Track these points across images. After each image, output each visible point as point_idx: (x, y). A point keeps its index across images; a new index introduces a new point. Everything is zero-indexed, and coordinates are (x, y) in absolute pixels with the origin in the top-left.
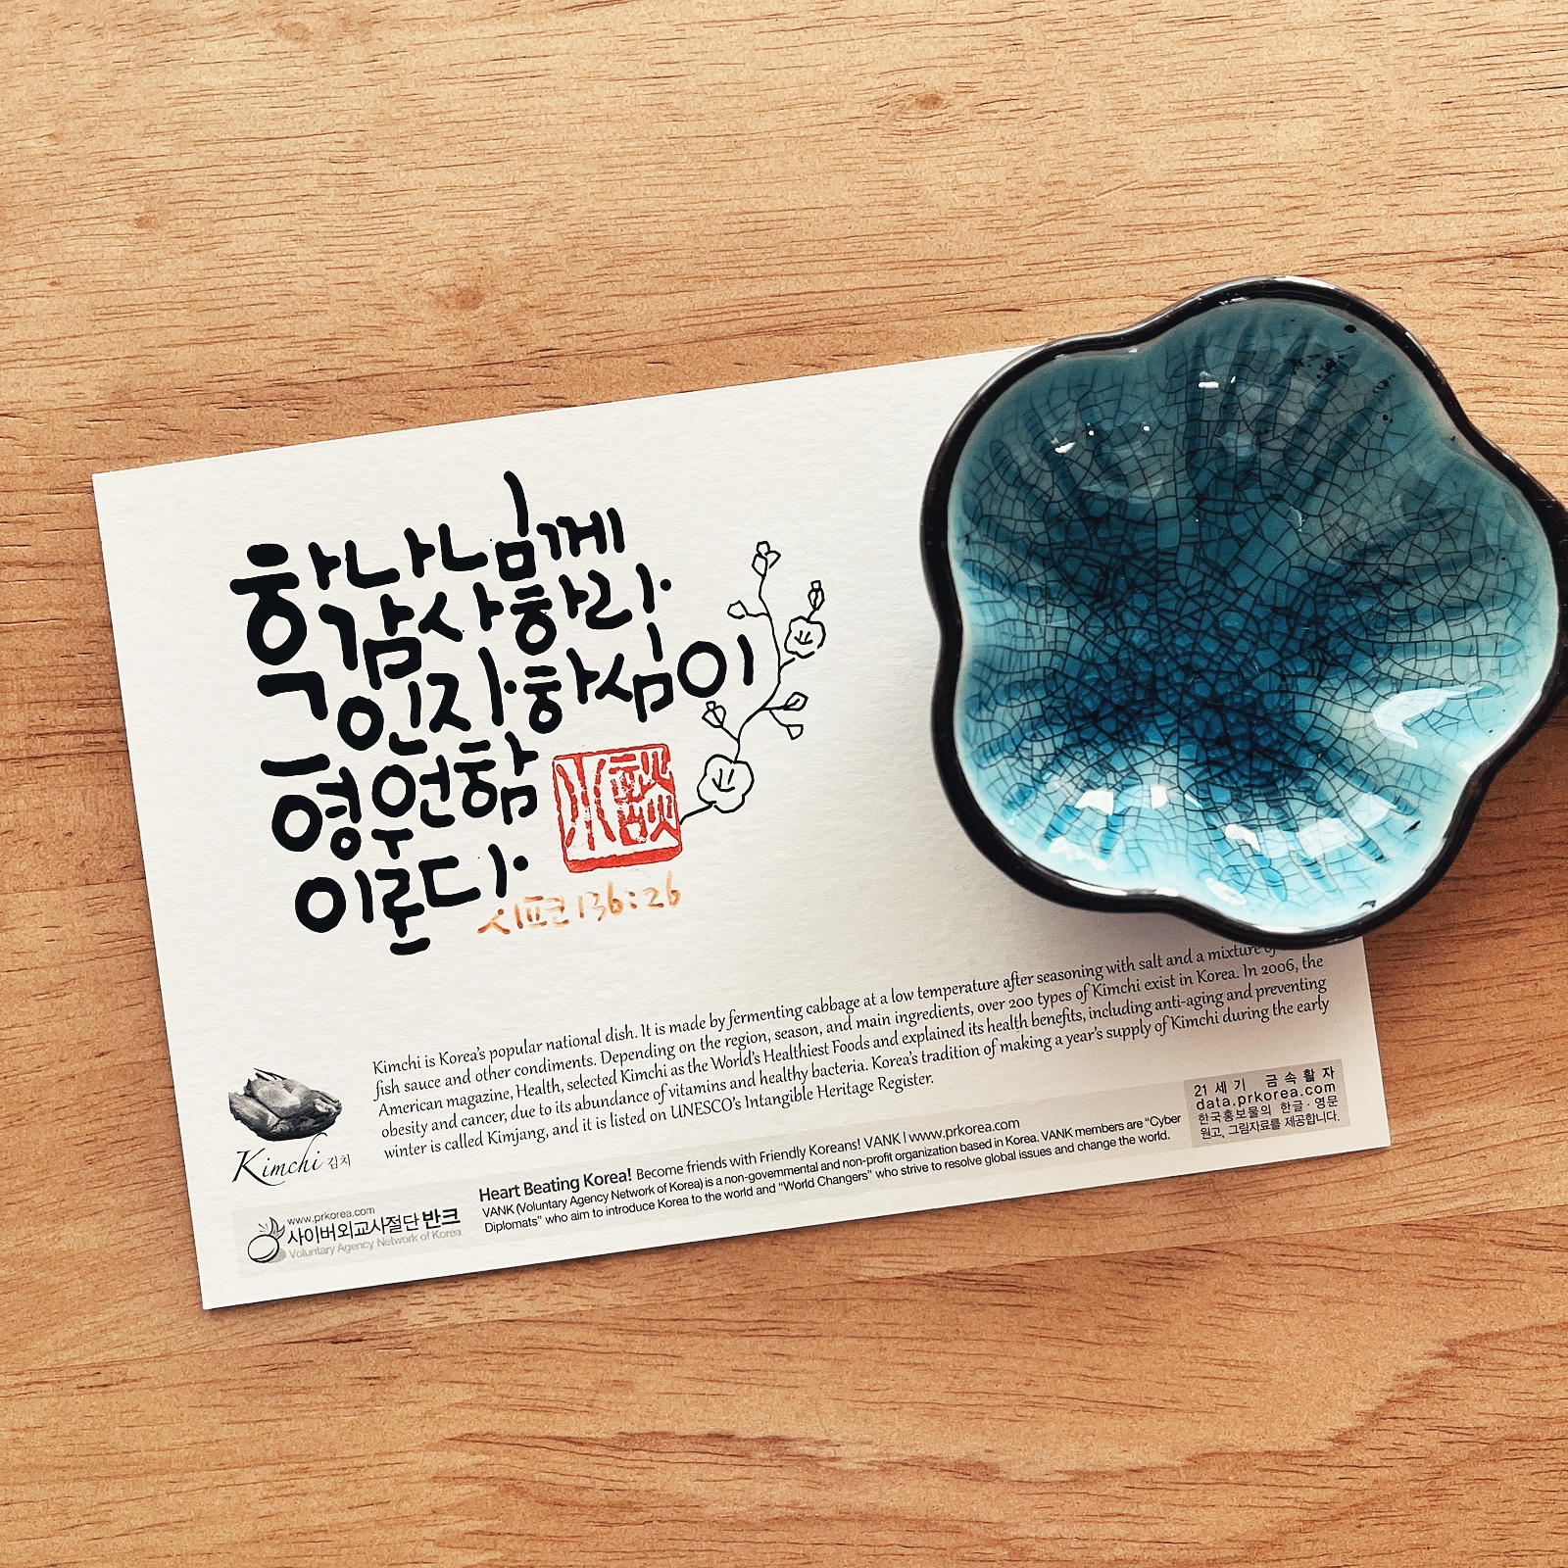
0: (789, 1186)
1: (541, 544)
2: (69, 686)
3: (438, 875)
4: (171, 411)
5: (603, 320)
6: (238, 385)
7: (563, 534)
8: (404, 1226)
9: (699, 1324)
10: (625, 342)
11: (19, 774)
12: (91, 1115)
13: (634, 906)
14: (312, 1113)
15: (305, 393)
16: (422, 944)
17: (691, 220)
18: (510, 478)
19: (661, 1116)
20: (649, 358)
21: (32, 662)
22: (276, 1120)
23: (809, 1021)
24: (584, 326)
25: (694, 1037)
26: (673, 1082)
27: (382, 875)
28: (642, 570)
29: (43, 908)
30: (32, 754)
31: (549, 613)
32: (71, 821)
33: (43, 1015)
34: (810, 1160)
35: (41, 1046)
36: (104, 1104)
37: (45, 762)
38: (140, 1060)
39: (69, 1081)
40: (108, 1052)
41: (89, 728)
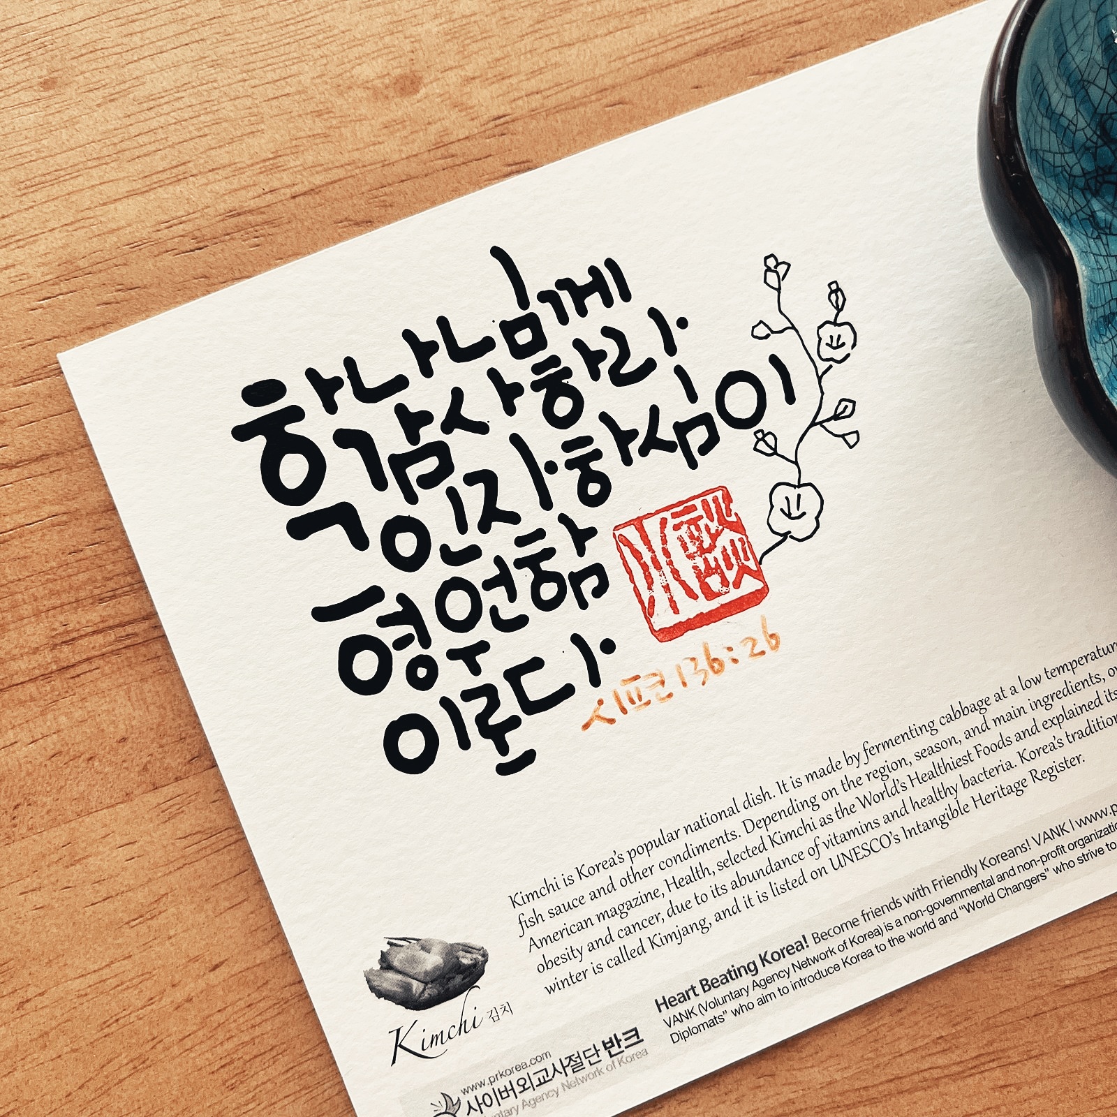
0: (970, 908)
1: (545, 313)
2: (85, 583)
3: (527, 680)
4: (124, 270)
5: (548, 76)
6: (188, 227)
7: (566, 297)
8: (586, 1062)
9: (916, 1078)
10: (578, 92)
11: (53, 690)
12: (221, 1036)
13: (735, 661)
14: (458, 968)
15: (259, 218)
16: (528, 757)
18: (497, 253)
19: (821, 872)
20: (604, 101)
21: (38, 568)
22: (421, 986)
23: (945, 732)
24: (533, 84)
25: (833, 780)
26: (824, 833)
27: (468, 695)
28: (654, 314)
29: (114, 827)
30: (64, 664)
31: (571, 381)
32: (122, 726)
33: (142, 941)
34: (984, 875)
35: (147, 976)
36: (231, 1021)
37: (79, 670)
38: (258, 962)
39: (186, 1005)
40: (222, 963)
41: (117, 622)
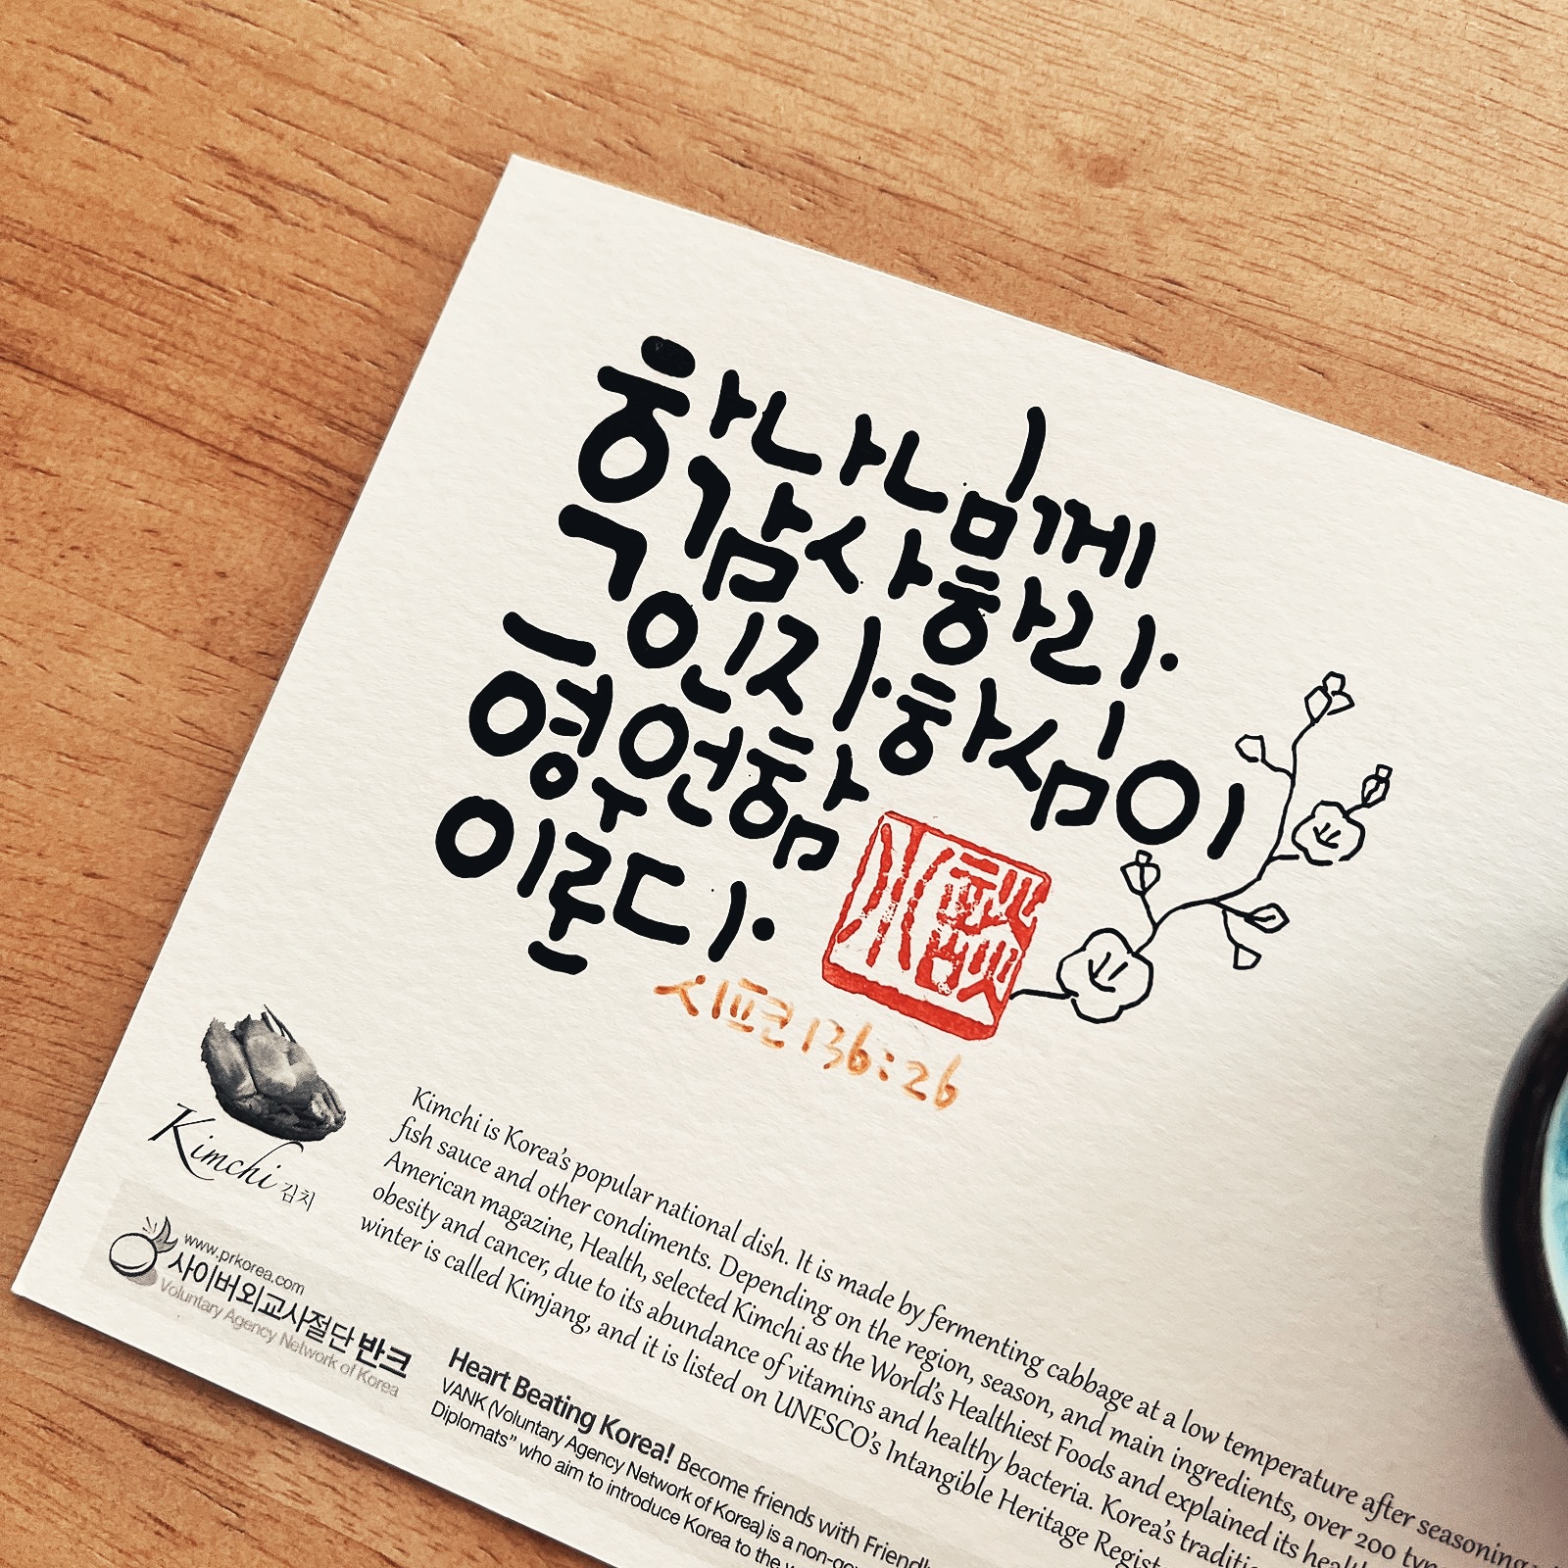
1: (1029, 522)
2: (332, 394)
3: (648, 883)
5: (1268, 281)
6: (752, 136)
7: (1066, 524)
10: (1285, 323)
11: (209, 468)
12: (33, 946)
13: (884, 1075)
14: (302, 1108)
16: (573, 965)
17: (1459, 211)
18: (1036, 418)
19: (758, 1396)
20: (1306, 358)
21: (306, 342)
22: (251, 1090)
23: (1042, 1385)
24: (1243, 277)
25: (868, 1311)
26: (802, 1358)
27: (575, 842)
28: (1147, 626)
29: (135, 649)
30: (241, 453)
31: (988, 618)
32: (233, 561)
35: (27, 821)
36: (55, 942)
37: (247, 470)
38: (133, 909)
39: (32, 885)
40: (101, 877)
41: (324, 457)
